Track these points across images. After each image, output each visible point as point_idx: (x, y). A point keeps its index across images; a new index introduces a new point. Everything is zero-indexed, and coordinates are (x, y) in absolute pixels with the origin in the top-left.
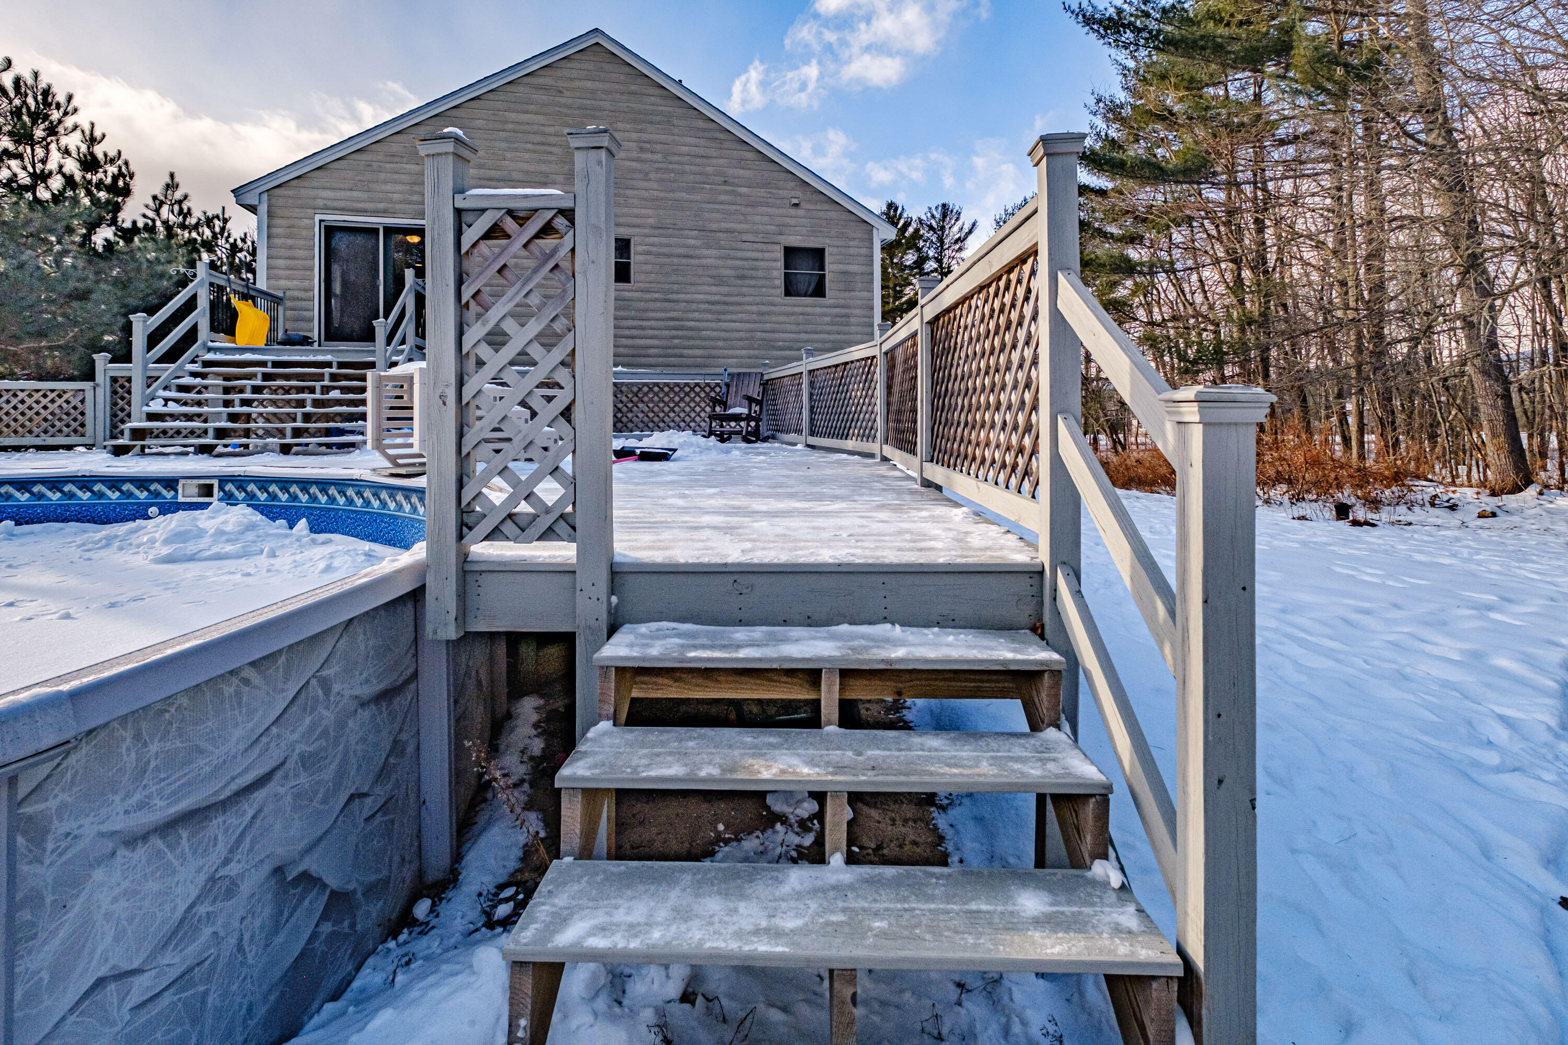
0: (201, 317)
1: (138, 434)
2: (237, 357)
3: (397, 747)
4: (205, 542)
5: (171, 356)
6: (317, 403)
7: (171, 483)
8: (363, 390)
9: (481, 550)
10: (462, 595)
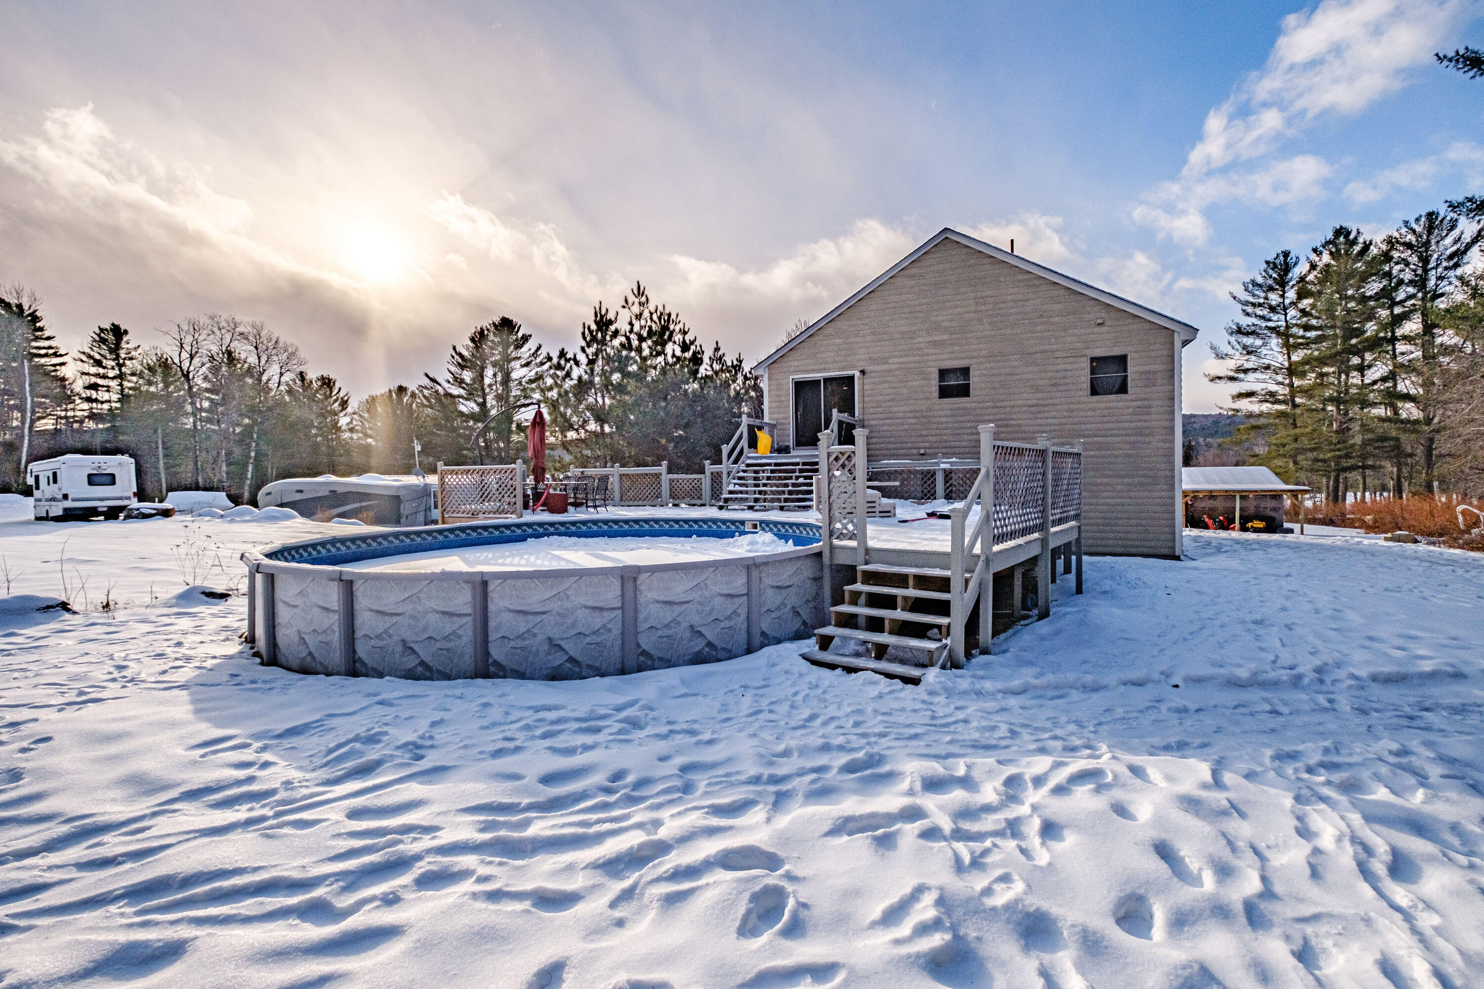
0: (744, 443)
1: (726, 500)
2: (760, 461)
3: (817, 594)
4: (759, 546)
5: (736, 462)
6: (794, 485)
7: (742, 523)
8: (811, 485)
9: (836, 542)
10: (831, 552)
